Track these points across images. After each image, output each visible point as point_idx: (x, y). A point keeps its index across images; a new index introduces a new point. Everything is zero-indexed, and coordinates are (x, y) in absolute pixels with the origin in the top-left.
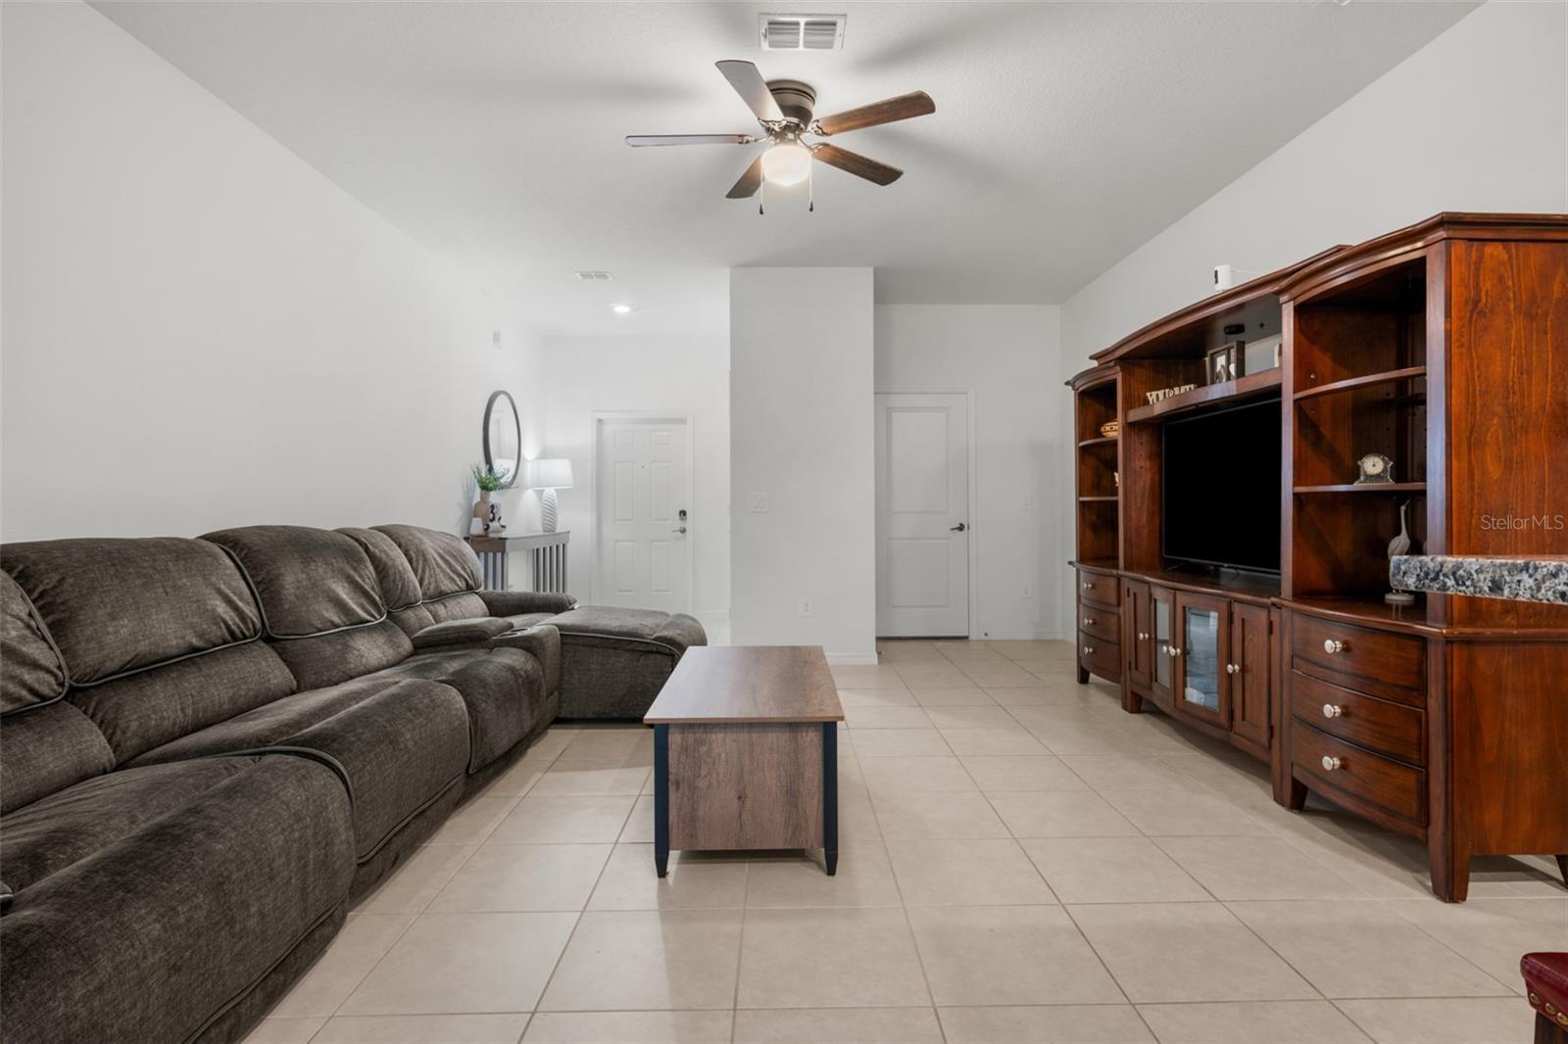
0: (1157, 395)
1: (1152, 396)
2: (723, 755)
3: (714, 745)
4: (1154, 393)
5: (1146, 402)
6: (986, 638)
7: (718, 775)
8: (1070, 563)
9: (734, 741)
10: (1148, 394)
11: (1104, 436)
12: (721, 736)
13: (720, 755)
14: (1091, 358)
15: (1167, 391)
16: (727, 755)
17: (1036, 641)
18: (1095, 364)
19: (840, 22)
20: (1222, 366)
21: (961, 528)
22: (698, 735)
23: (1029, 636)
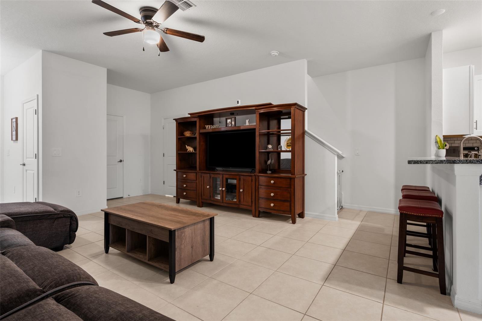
0: (209, 126)
1: (207, 127)
2: (188, 235)
3: (186, 233)
4: (208, 126)
5: (205, 128)
6: (129, 197)
7: (187, 242)
8: (174, 170)
9: (191, 229)
10: (206, 126)
11: (185, 136)
12: (187, 229)
13: (187, 235)
14: (189, 114)
15: (211, 126)
16: (189, 234)
17: (144, 195)
18: (189, 116)
19: (194, 6)
20: (229, 122)
21: (121, 161)
22: (182, 231)
23: (142, 194)
